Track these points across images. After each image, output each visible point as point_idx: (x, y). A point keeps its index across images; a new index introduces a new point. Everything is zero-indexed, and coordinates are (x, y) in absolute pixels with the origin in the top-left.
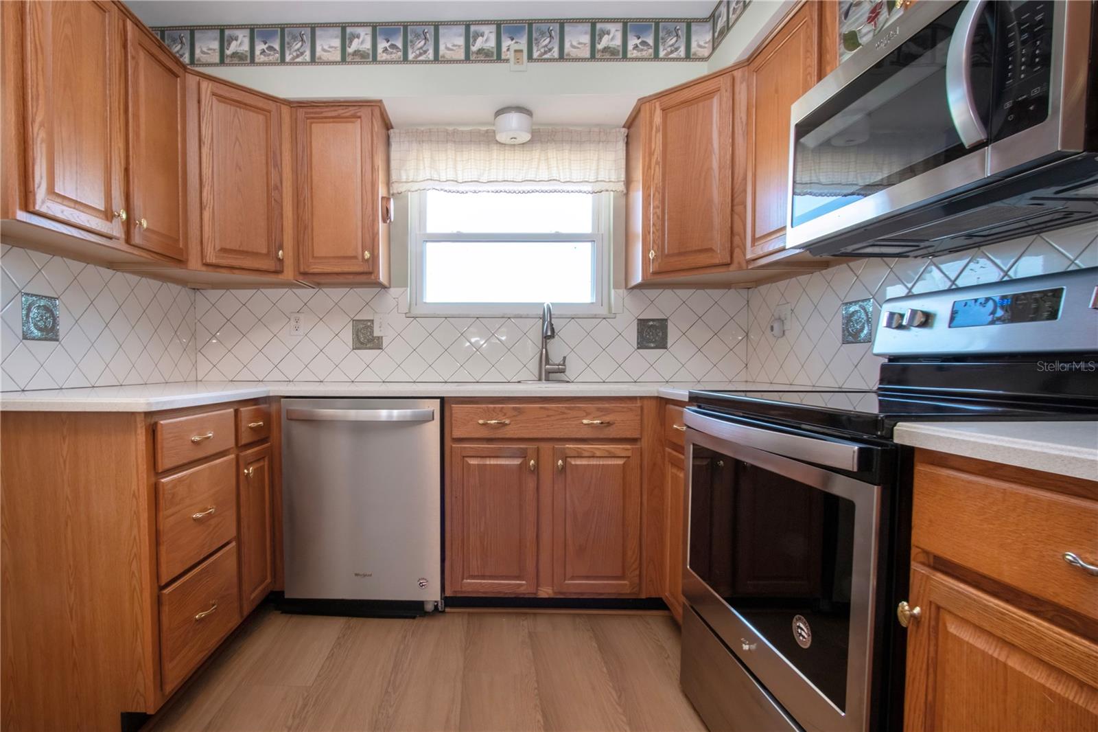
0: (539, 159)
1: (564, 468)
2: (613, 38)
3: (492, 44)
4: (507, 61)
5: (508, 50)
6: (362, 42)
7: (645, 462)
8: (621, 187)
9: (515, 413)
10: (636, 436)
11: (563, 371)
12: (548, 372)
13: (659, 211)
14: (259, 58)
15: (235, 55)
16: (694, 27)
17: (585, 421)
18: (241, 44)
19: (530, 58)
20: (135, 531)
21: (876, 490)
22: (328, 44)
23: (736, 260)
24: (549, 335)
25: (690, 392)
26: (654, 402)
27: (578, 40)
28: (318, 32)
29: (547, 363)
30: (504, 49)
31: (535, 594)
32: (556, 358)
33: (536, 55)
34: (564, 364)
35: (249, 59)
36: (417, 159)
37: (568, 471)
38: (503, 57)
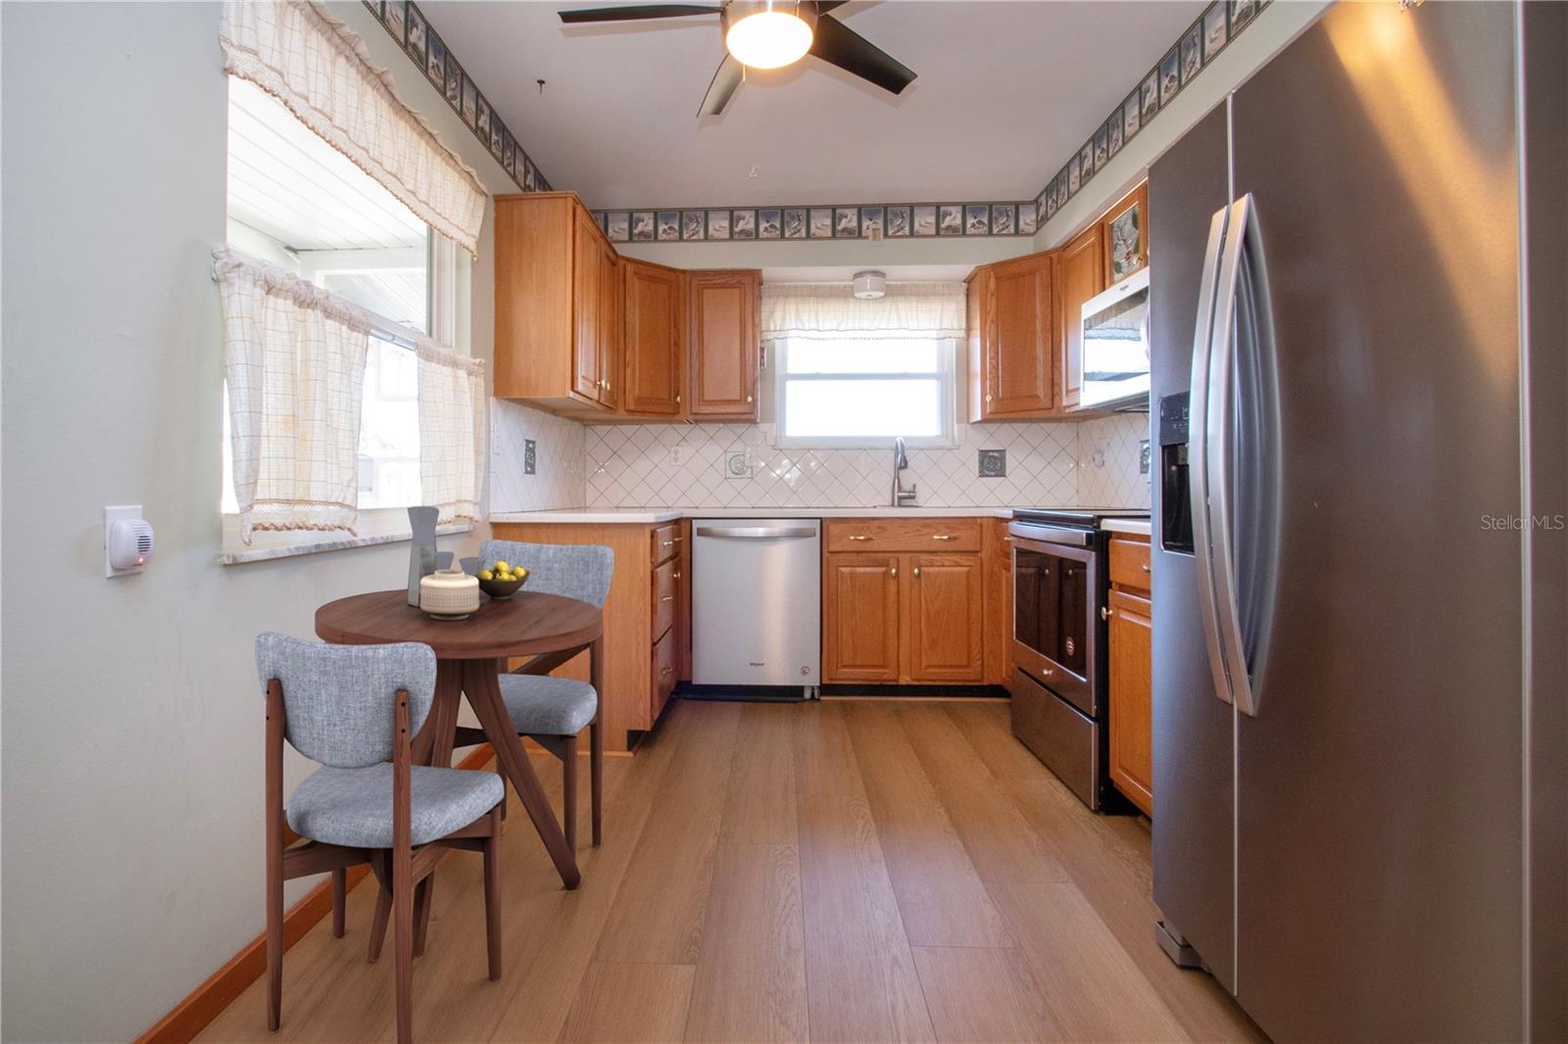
0: (890, 311)
1: (919, 574)
2: (954, 218)
3: (854, 224)
4: (866, 237)
5: (868, 228)
6: (747, 223)
7: (985, 570)
8: (962, 334)
9: (879, 531)
10: (977, 548)
11: (913, 498)
12: (900, 498)
13: (994, 362)
14: (661, 236)
15: (641, 233)
16: (1021, 209)
17: (935, 537)
18: (646, 225)
19: (886, 235)
20: (641, 604)
21: (1093, 553)
22: (719, 225)
23: (1056, 405)
24: (904, 465)
25: (1014, 511)
26: (991, 521)
27: (925, 220)
28: (711, 215)
29: (900, 490)
30: (864, 228)
31: (896, 681)
32: (907, 486)
33: (890, 233)
34: (914, 492)
35: (653, 237)
36: (784, 311)
37: (923, 578)
38: (864, 235)
